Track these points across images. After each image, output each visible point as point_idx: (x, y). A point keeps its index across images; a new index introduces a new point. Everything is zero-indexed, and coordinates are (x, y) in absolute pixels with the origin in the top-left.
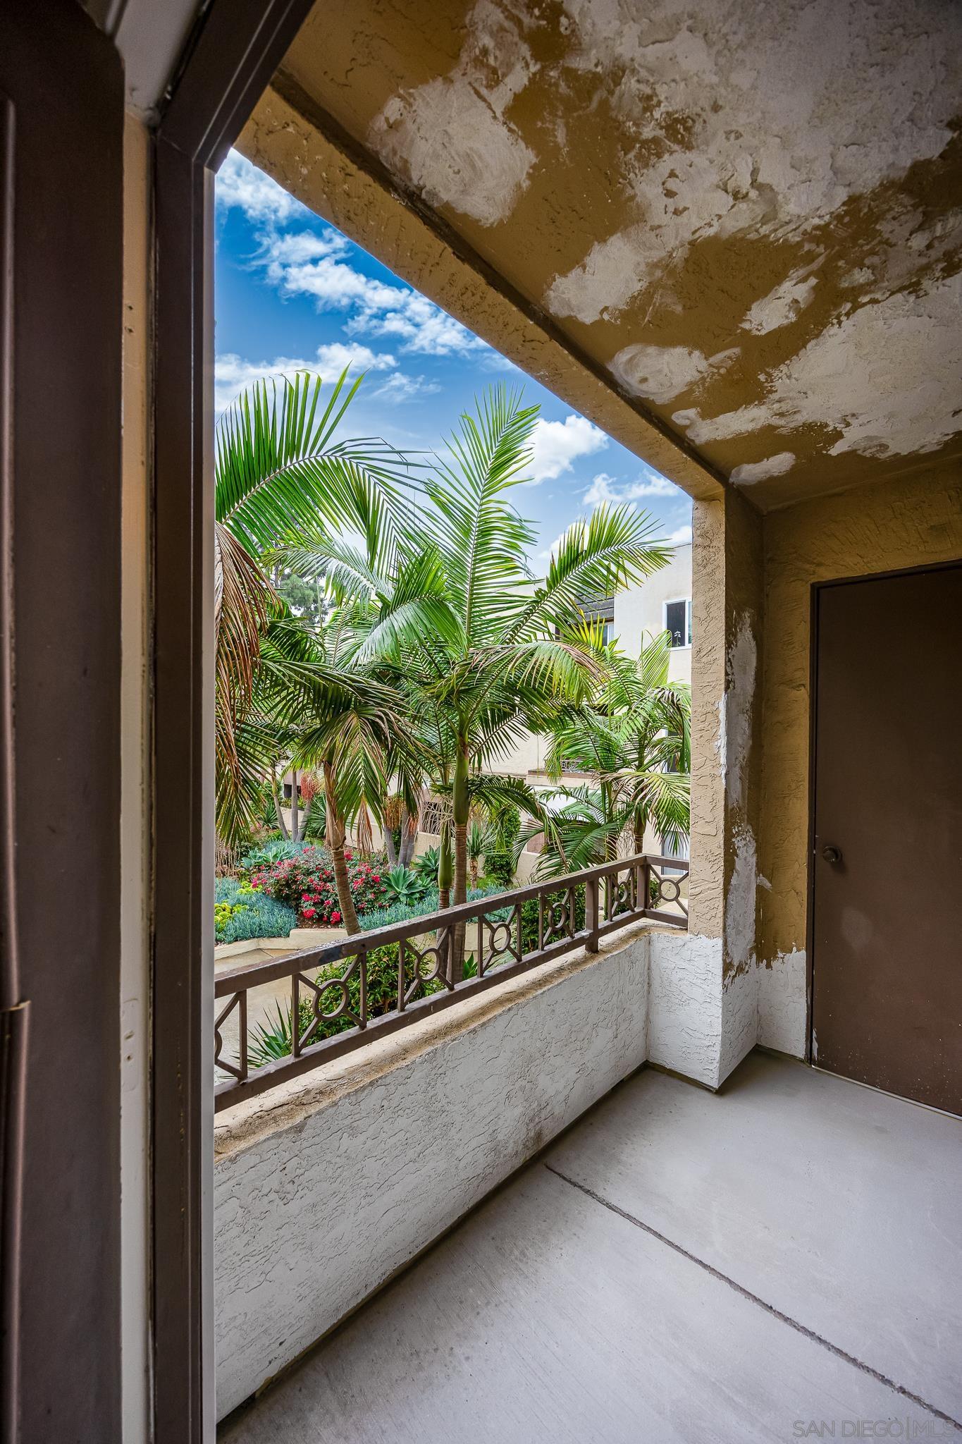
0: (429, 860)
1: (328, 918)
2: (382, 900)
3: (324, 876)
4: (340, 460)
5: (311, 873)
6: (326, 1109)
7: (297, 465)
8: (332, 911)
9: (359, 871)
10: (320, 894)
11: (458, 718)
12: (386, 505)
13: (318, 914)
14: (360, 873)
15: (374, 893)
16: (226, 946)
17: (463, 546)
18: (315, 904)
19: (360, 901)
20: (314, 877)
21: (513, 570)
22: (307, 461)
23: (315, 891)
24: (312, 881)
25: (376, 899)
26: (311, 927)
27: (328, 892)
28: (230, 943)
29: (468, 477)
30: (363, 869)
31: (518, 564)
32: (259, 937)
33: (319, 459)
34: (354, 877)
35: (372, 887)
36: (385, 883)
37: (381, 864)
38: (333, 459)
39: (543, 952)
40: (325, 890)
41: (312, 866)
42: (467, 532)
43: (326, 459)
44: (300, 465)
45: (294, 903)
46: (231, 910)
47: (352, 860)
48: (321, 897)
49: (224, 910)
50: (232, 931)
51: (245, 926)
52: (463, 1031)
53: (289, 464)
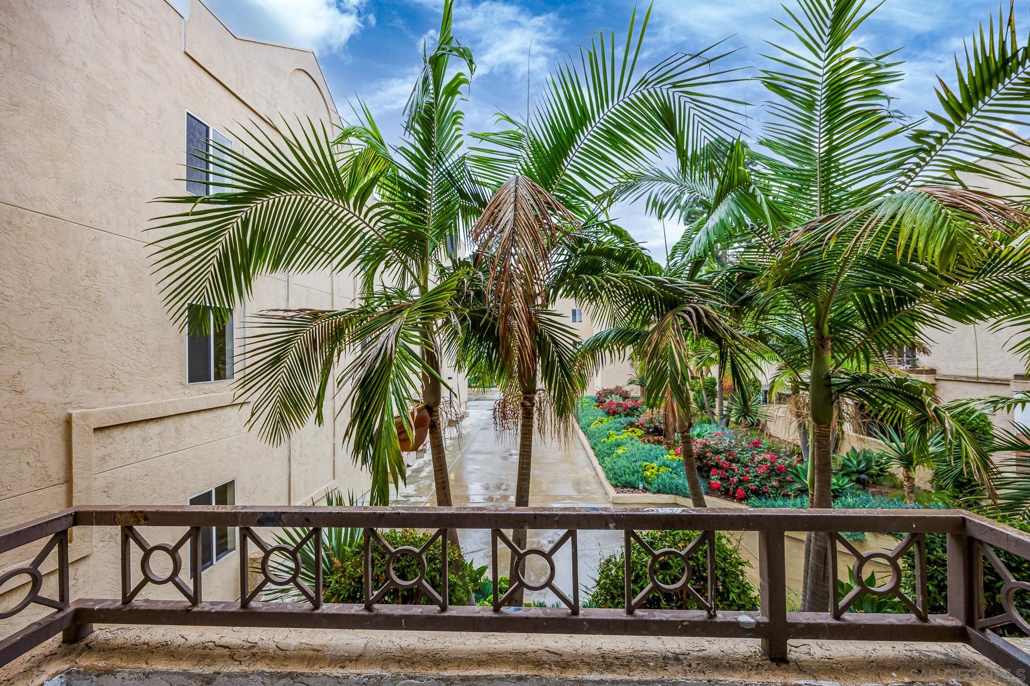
0: (849, 460)
1: (734, 493)
2: (788, 490)
3: (731, 457)
4: (645, 92)
5: (721, 453)
6: (237, 677)
7: (609, 114)
8: (737, 487)
9: (764, 458)
10: (727, 471)
11: (814, 309)
12: (692, 112)
13: (724, 487)
14: (765, 460)
15: (780, 481)
16: (651, 495)
17: (809, 122)
18: (721, 479)
19: (764, 485)
20: (723, 457)
21: (879, 122)
22: (617, 107)
23: (722, 468)
24: (719, 459)
25: (782, 487)
26: (719, 497)
27: (734, 470)
28: (654, 493)
29: (806, 44)
30: (768, 456)
31: (885, 114)
32: (675, 494)
33: (627, 100)
34: (759, 462)
35: (778, 475)
36: (793, 473)
37: (788, 456)
38: (639, 94)
39: (630, 618)
40: (731, 469)
41: (721, 447)
42: (810, 106)
43: (632, 97)
44: (612, 113)
45: (705, 474)
46: (658, 469)
47: (760, 448)
48: (727, 474)
49: (653, 468)
50: (656, 485)
51: (666, 483)
52: (434, 672)
53: (601, 115)
